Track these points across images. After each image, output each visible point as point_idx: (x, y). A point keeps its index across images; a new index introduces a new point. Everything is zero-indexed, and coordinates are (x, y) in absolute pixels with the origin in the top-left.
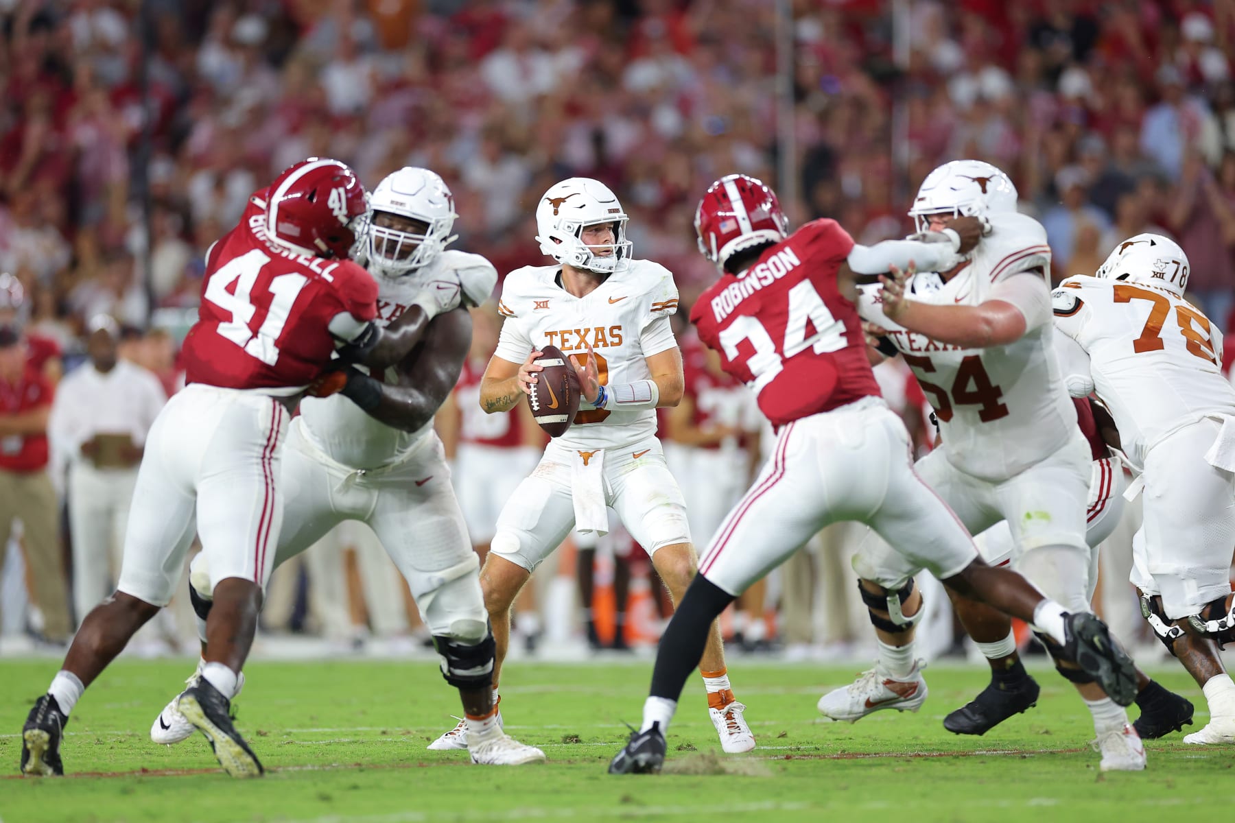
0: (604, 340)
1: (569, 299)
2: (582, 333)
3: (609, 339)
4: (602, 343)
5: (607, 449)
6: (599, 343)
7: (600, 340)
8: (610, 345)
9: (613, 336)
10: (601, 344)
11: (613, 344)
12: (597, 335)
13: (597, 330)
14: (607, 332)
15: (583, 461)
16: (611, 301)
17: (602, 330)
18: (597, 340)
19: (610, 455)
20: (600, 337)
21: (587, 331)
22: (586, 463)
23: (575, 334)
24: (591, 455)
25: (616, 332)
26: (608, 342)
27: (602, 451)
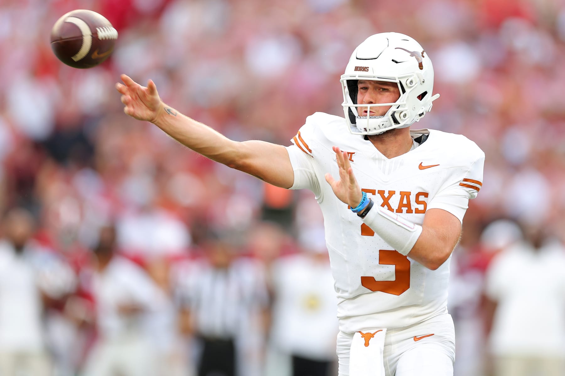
0: (408, 205)
1: (377, 157)
2: (386, 195)
3: (414, 205)
4: (407, 208)
5: (390, 329)
6: (403, 208)
7: (405, 206)
8: (414, 211)
9: (418, 202)
10: (405, 209)
11: (417, 211)
12: (402, 200)
13: (403, 194)
14: (413, 198)
15: (364, 342)
16: (421, 167)
17: (408, 194)
18: (401, 205)
19: (395, 336)
20: (405, 202)
21: (392, 193)
22: (367, 344)
23: (378, 196)
24: (372, 335)
25: (422, 198)
26: (413, 208)
27: (385, 330)
